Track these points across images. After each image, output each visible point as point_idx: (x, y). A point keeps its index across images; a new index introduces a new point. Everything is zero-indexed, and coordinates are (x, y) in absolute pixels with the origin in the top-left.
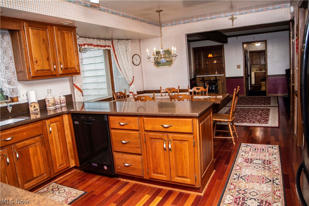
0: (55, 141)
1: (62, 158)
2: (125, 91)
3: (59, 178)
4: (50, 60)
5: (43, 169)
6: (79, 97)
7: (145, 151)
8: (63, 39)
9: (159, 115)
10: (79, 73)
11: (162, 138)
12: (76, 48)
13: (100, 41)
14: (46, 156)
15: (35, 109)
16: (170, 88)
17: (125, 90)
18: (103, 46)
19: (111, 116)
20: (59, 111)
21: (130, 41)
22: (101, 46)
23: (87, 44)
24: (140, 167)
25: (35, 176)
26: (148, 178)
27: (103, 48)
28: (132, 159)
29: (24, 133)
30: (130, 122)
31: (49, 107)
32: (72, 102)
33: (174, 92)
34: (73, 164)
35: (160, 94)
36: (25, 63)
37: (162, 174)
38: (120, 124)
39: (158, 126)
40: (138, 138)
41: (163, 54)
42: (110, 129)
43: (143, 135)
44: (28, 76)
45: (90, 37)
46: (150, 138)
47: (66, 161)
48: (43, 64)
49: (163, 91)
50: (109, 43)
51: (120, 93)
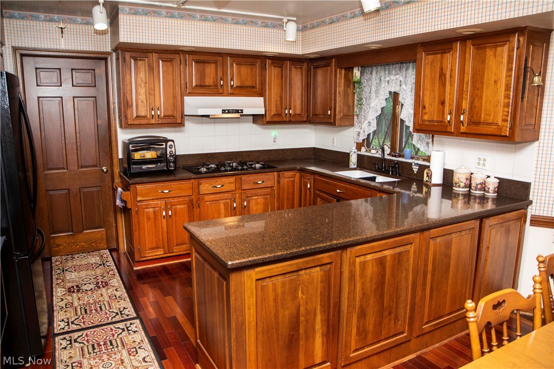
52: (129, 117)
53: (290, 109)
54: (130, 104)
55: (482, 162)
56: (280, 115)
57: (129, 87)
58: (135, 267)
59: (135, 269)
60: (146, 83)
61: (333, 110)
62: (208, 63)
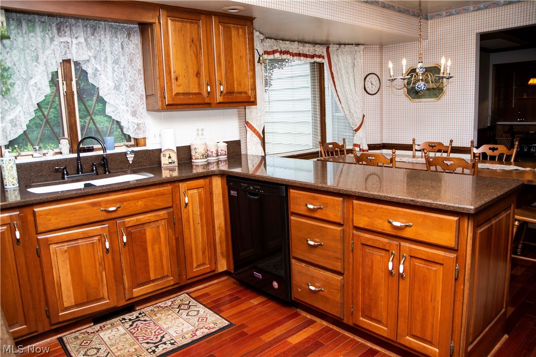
0: (193, 221)
1: (204, 253)
2: (344, 143)
3: (196, 286)
4: (202, 76)
5: (168, 267)
6: (254, 147)
7: (351, 267)
8: (228, 38)
9: (385, 199)
10: (253, 102)
11: (388, 249)
12: (251, 55)
13: (303, 46)
14: (175, 246)
15: (170, 161)
16: (432, 143)
17: (344, 140)
18: (309, 55)
19: (292, 189)
20: (213, 168)
21: (362, 47)
22: (306, 56)
23: (279, 52)
24: (338, 298)
25: (152, 277)
26: (351, 324)
27: (309, 60)
28: (324, 279)
29: (139, 202)
30: (326, 205)
31: (196, 159)
32: (240, 155)
33: (439, 151)
34: (223, 266)
35: (410, 153)
36: (158, 80)
37: (379, 322)
38: (306, 205)
39: (380, 221)
40: (338, 240)
41: (422, 72)
42: (289, 212)
43: (350, 235)
44: (160, 103)
45: (287, 38)
46: (362, 244)
47: (210, 259)
48: (189, 84)
49: (417, 148)
50: (321, 50)
51: (334, 144)
55: (200, 133)
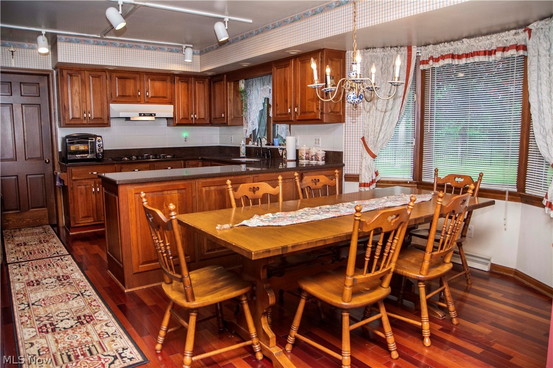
4: (288, 102)
48: (282, 108)
52: (66, 118)
53: (195, 114)
54: (67, 108)
55: (317, 142)
56: (187, 119)
57: (66, 96)
58: (71, 232)
59: (70, 234)
60: (80, 93)
61: (225, 113)
62: (128, 78)
